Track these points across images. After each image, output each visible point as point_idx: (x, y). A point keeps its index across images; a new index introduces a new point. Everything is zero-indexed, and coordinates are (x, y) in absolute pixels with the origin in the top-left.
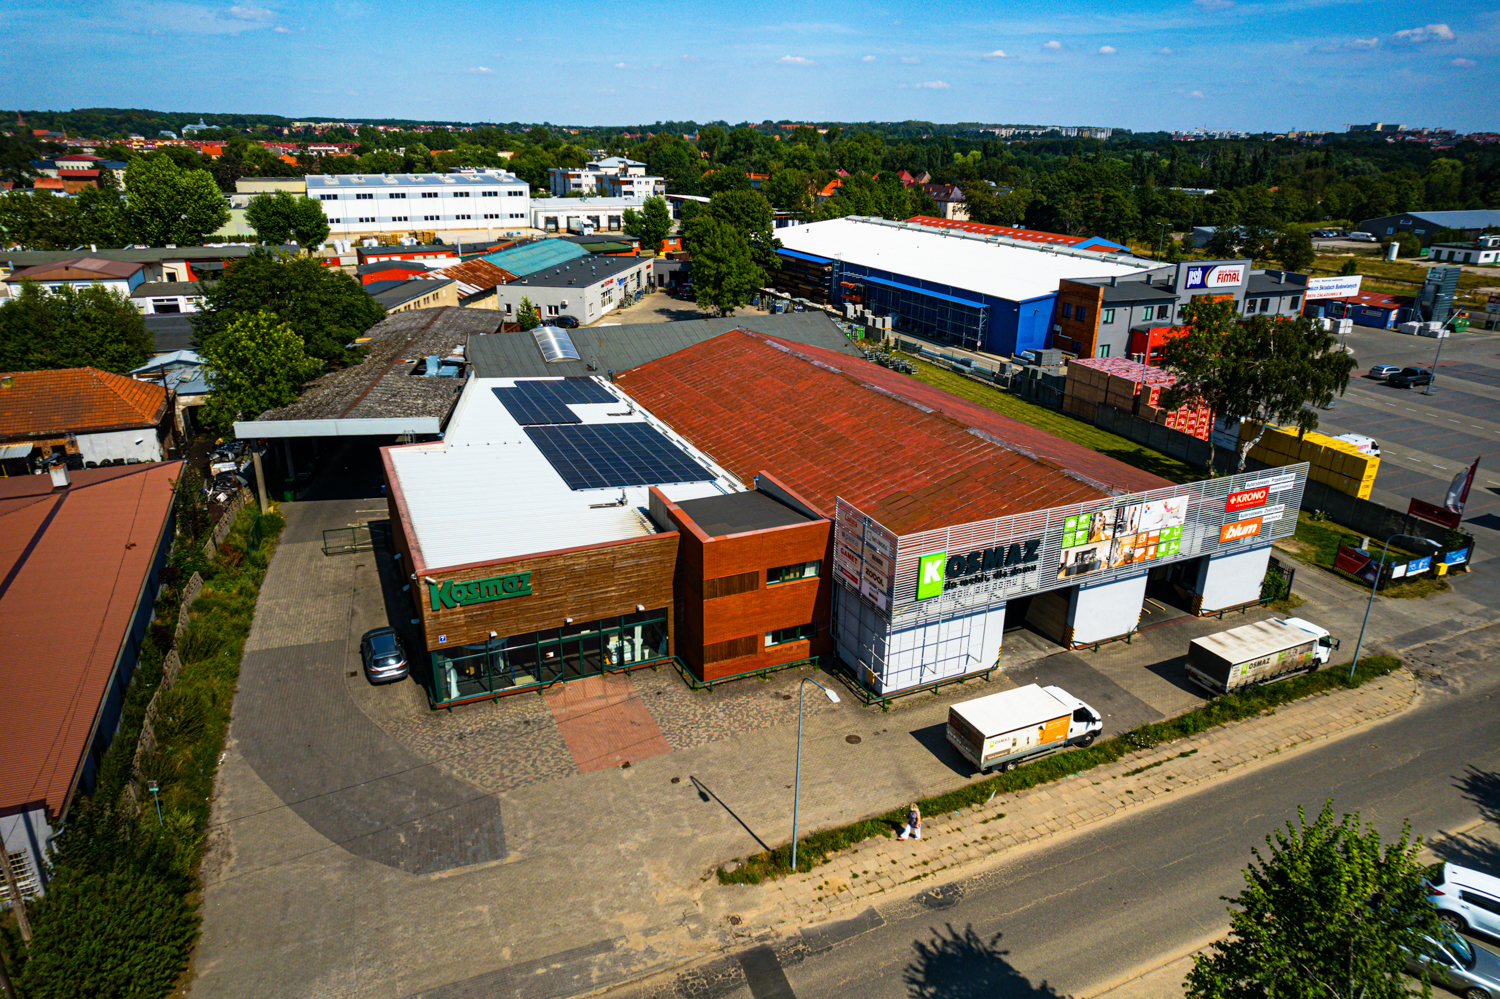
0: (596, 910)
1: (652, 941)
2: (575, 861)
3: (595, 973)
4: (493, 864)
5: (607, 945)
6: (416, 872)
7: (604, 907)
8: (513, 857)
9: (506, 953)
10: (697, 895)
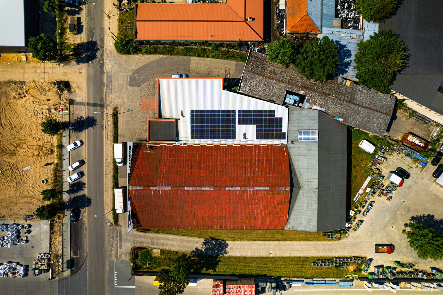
0: (117, 93)
1: (110, 98)
2: (125, 93)
3: (108, 91)
4: (128, 85)
5: (111, 93)
6: (130, 76)
7: (117, 94)
8: (128, 87)
9: (114, 83)
10: (115, 104)
